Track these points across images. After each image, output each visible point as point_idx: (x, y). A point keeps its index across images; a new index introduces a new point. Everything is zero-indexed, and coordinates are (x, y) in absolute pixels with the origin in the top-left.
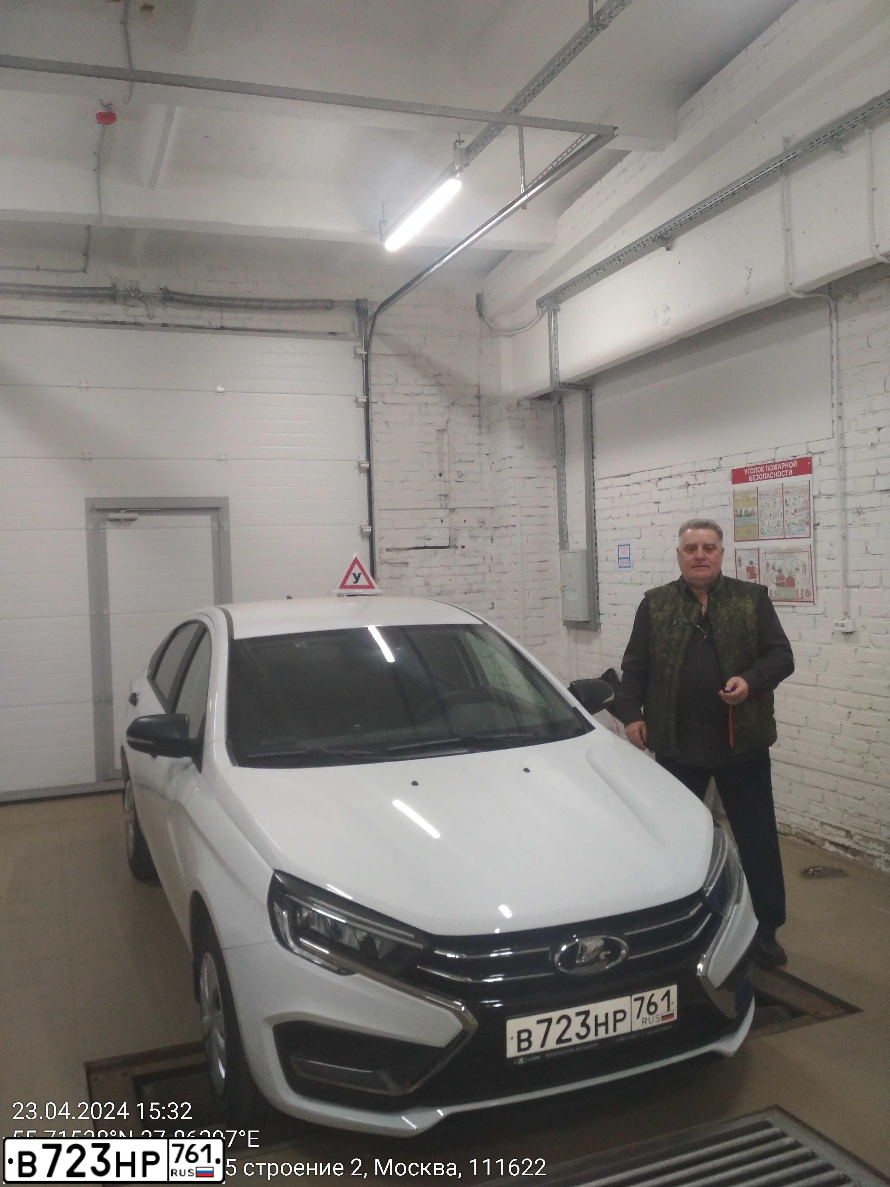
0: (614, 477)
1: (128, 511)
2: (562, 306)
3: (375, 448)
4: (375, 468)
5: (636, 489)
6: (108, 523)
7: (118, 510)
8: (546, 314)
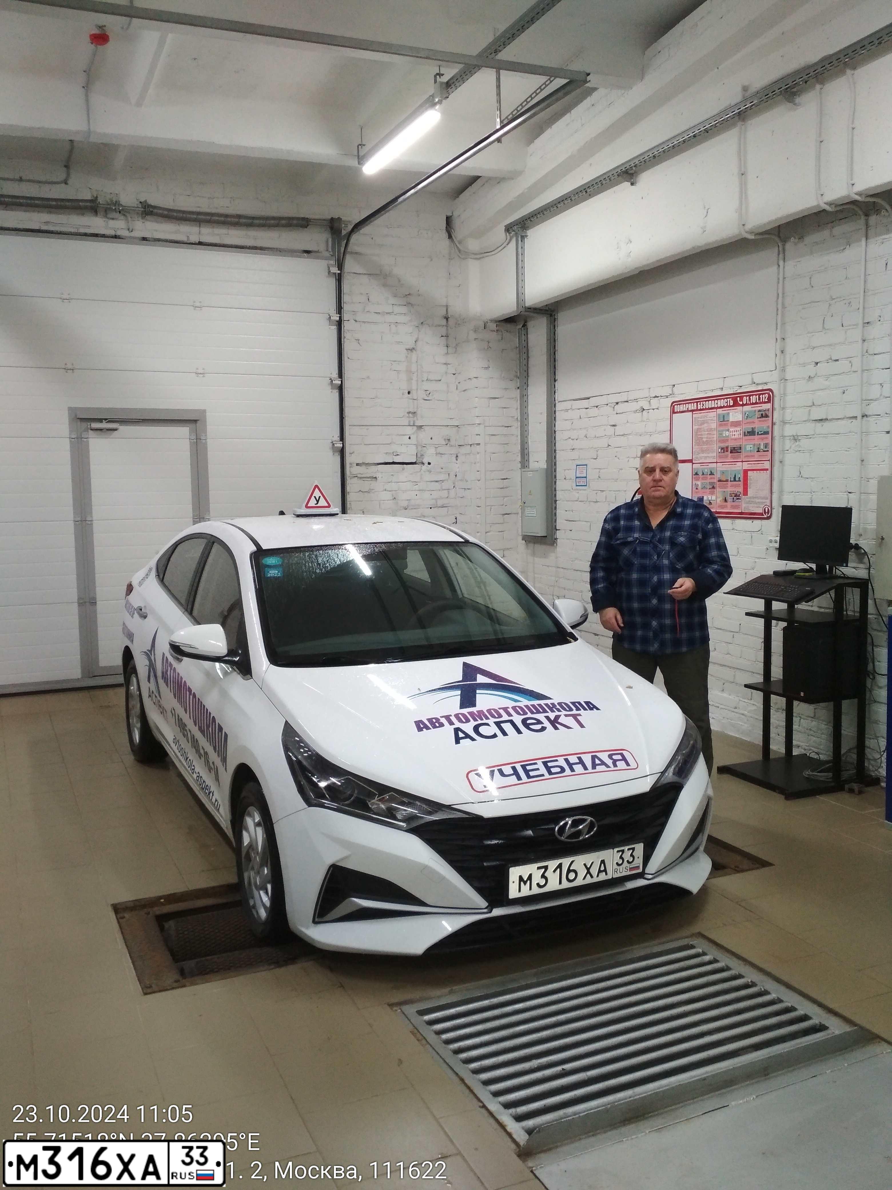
0: (574, 400)
1: (110, 421)
2: (530, 232)
3: (347, 365)
4: (347, 385)
5: (594, 412)
6: (91, 432)
7: (100, 420)
8: (514, 240)
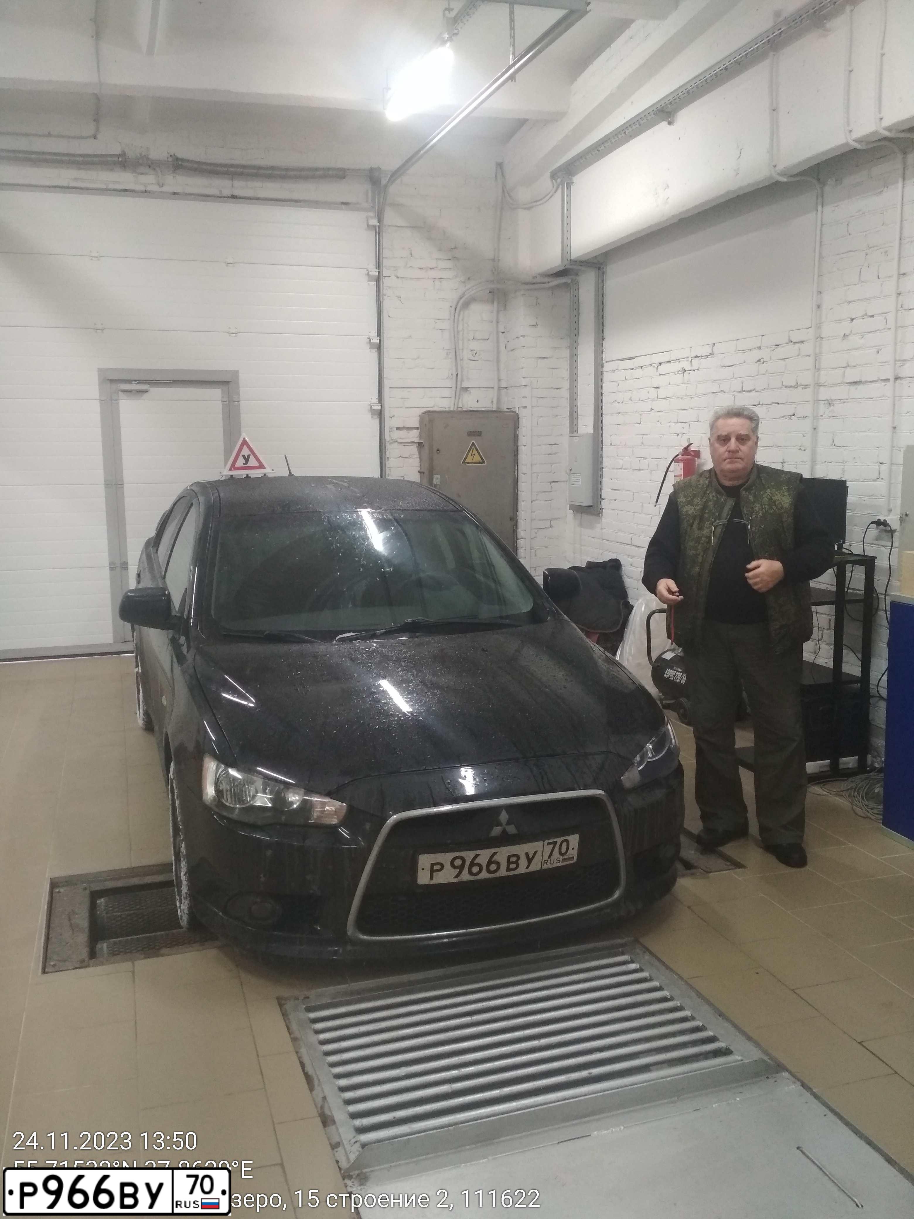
0: (621, 360)
1: (139, 382)
2: (576, 179)
3: (387, 323)
4: (386, 343)
5: (638, 373)
6: (121, 394)
7: (129, 382)
8: (560, 188)
